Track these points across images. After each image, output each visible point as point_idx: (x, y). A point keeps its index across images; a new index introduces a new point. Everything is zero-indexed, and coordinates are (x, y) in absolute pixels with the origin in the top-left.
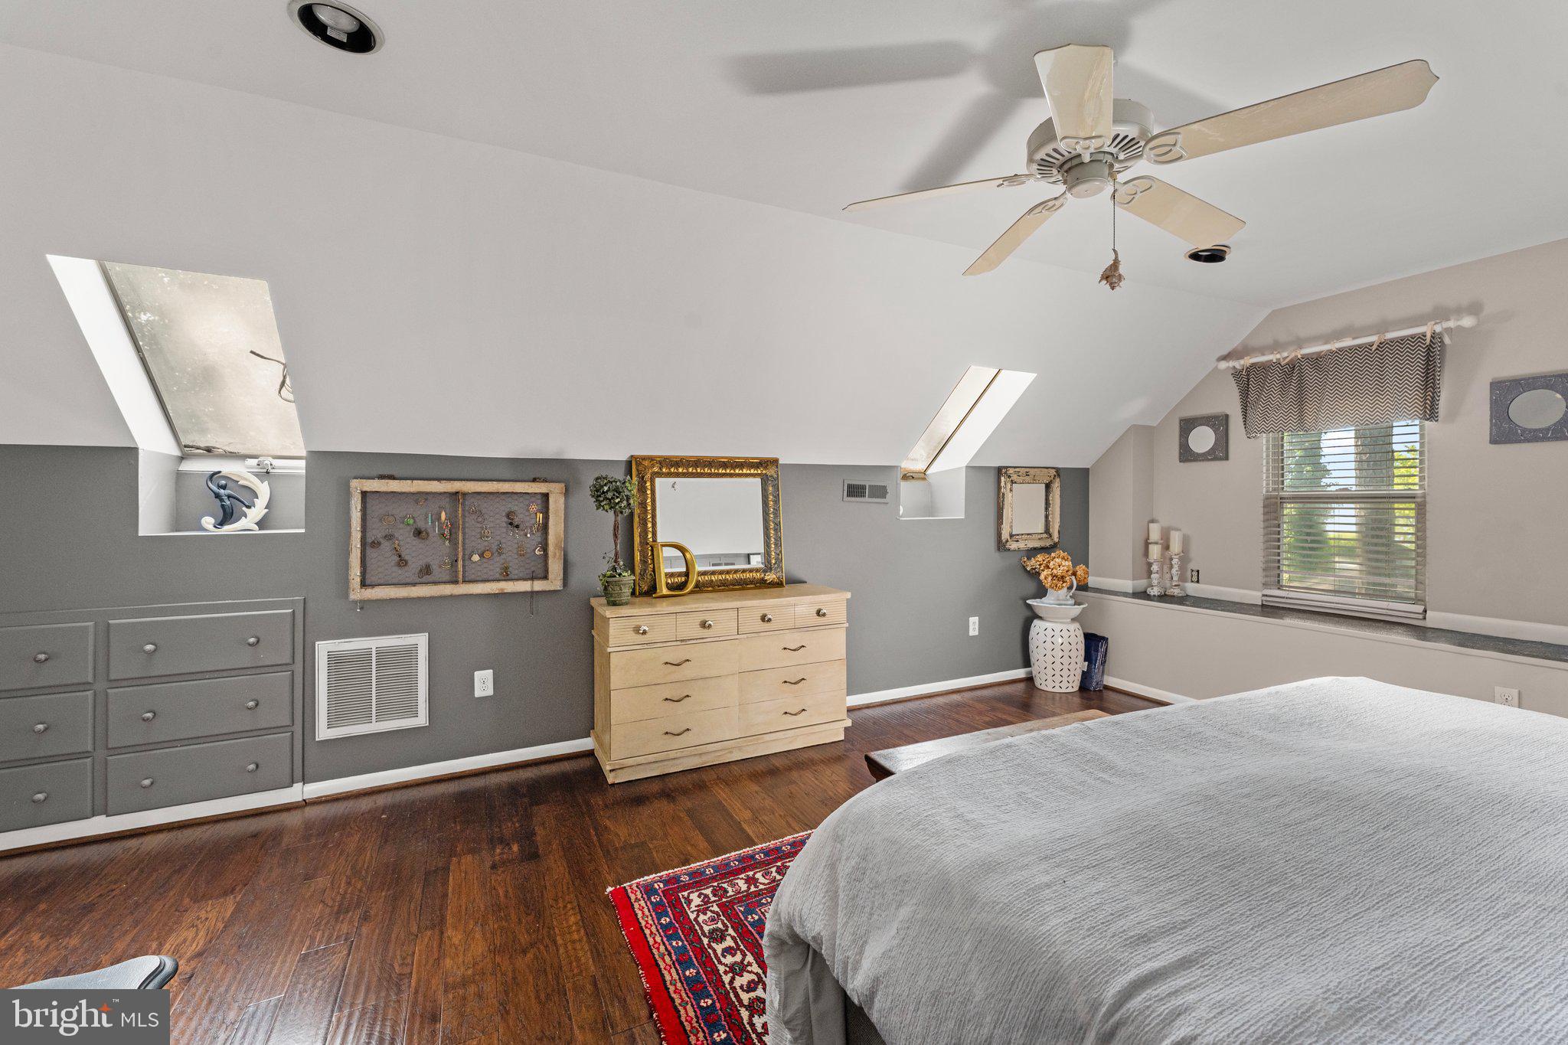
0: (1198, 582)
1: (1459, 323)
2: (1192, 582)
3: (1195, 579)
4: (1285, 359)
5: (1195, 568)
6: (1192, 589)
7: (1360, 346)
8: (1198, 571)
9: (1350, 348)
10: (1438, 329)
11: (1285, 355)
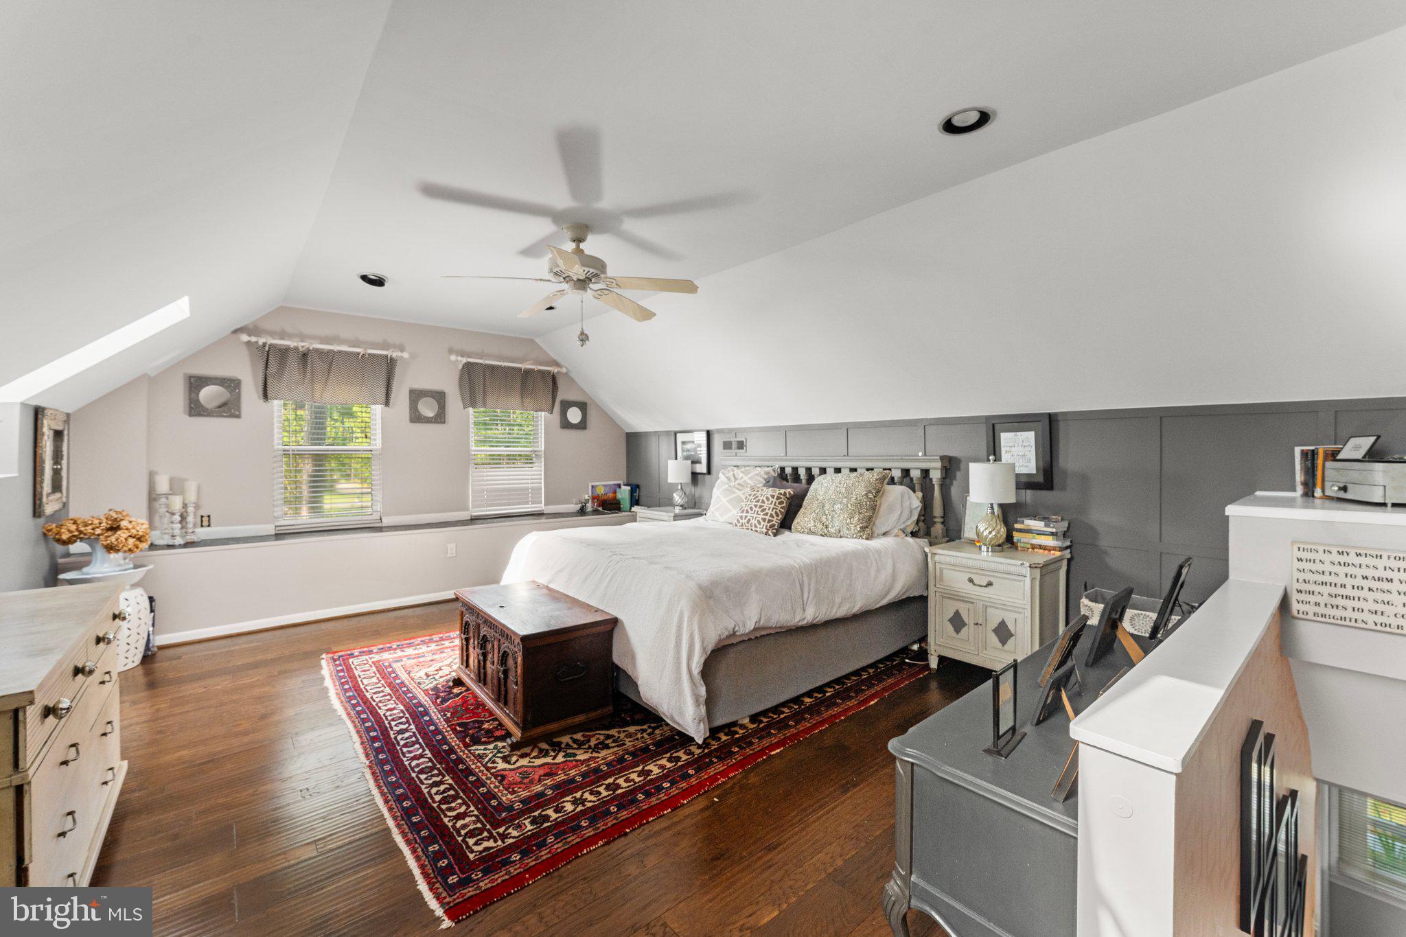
0: (209, 526)
1: (402, 354)
2: (202, 526)
3: (205, 523)
4: (303, 347)
5: (205, 514)
6: (202, 533)
7: (352, 353)
8: (209, 516)
9: (346, 352)
10: (394, 355)
11: (303, 345)
